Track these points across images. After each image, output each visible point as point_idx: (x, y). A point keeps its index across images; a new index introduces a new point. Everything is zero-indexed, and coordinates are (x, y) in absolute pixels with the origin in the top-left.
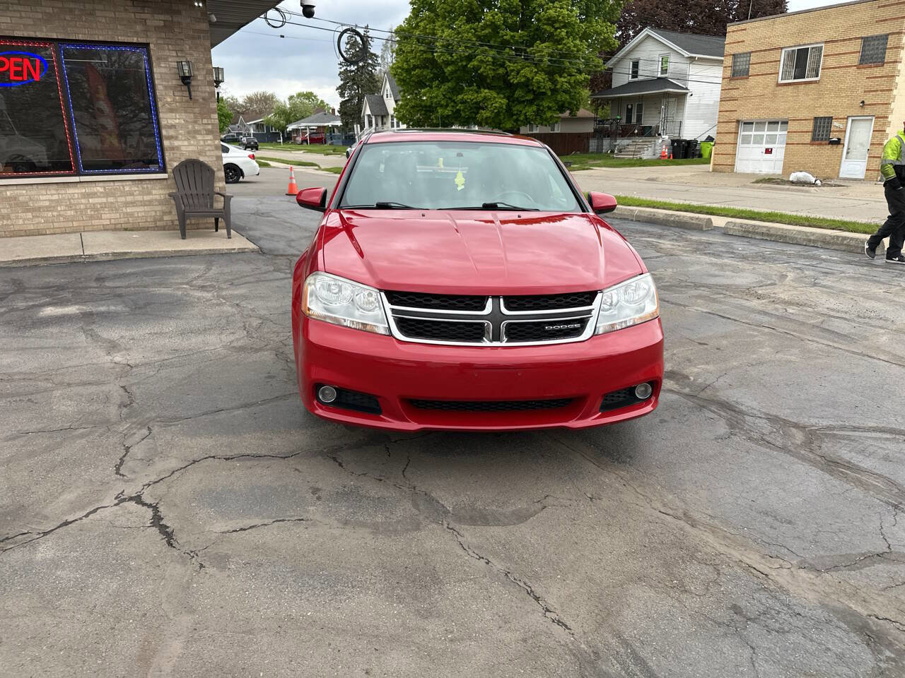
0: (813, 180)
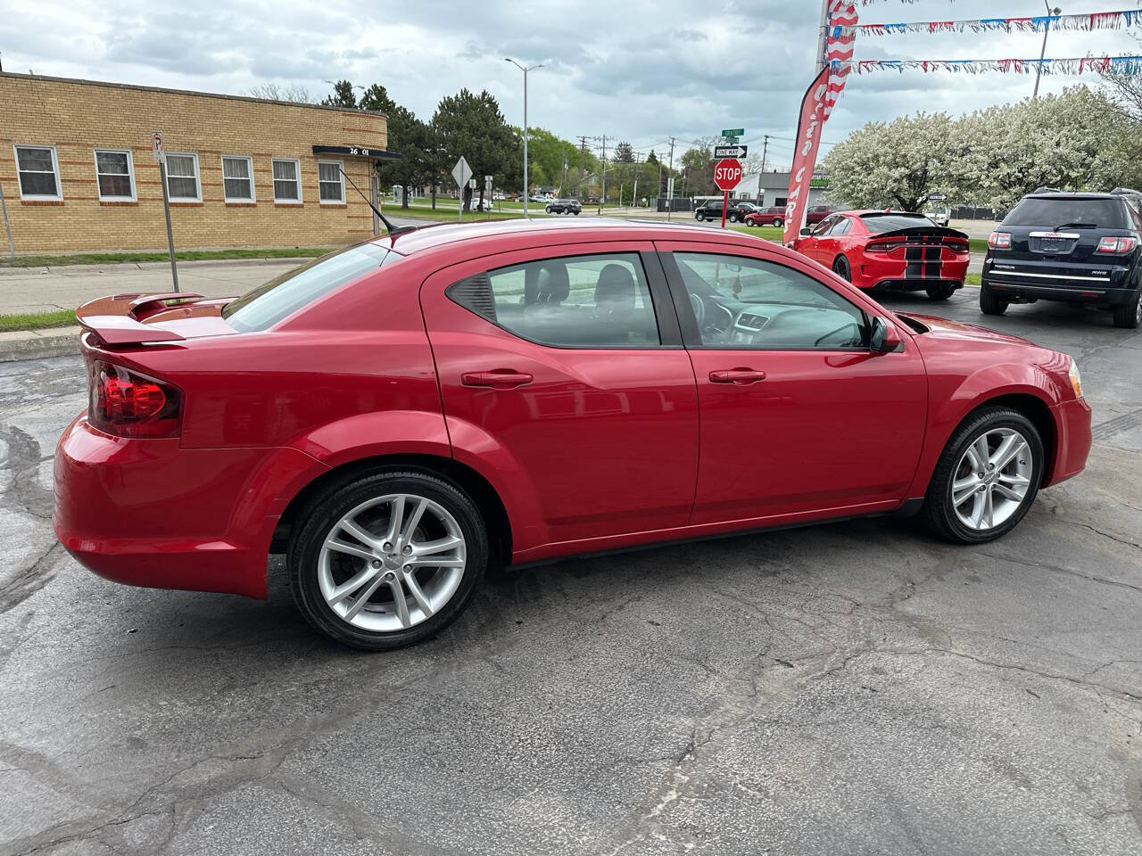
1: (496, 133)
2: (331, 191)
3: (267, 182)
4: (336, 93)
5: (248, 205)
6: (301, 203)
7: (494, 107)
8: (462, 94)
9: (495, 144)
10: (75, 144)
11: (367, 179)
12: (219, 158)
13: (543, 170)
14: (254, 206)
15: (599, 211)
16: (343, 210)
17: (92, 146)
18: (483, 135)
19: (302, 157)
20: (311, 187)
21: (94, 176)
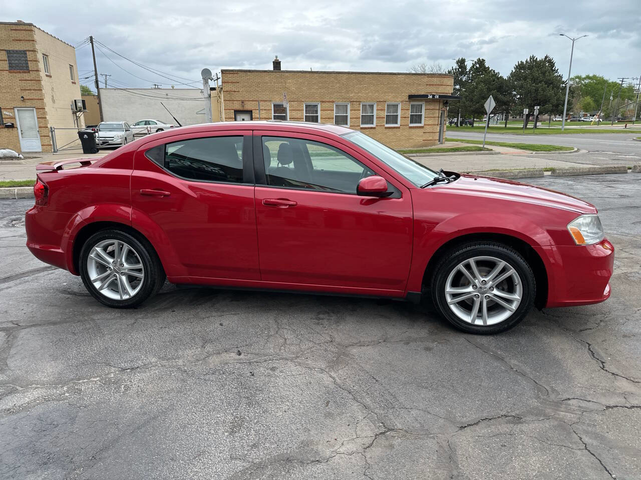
0: (17, 155)
1: (550, 80)
2: (416, 119)
3: (382, 116)
4: (456, 65)
5: (371, 128)
6: (399, 126)
7: (552, 64)
8: (531, 59)
9: (548, 87)
10: (296, 101)
11: (437, 111)
12: (360, 104)
13: (594, 101)
14: (374, 128)
15: (626, 126)
16: (421, 129)
17: (303, 102)
18: (540, 82)
19: (402, 102)
20: (405, 117)
21: (303, 116)
